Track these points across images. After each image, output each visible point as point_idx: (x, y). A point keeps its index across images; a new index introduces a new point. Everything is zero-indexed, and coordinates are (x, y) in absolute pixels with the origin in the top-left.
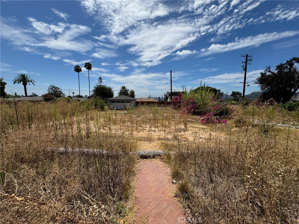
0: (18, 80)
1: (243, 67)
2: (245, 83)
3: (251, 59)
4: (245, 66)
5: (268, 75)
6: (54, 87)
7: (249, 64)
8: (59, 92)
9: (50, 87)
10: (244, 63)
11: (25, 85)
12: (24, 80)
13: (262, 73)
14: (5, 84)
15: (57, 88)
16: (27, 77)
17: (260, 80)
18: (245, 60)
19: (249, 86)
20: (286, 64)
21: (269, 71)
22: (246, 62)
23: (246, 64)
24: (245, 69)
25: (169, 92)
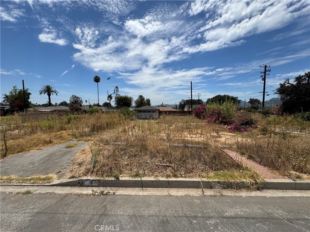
0: (44, 91)
1: (262, 77)
2: (264, 92)
3: (269, 70)
4: (264, 76)
5: (287, 85)
6: (75, 97)
7: (268, 75)
8: (80, 101)
9: (72, 97)
10: (263, 73)
11: (49, 95)
12: (48, 91)
13: (281, 84)
14: (30, 94)
15: (78, 97)
16: (51, 88)
17: (280, 90)
18: (264, 71)
19: (268, 95)
20: (304, 76)
21: (288, 83)
22: (265, 73)
24: (264, 79)
25: (184, 100)
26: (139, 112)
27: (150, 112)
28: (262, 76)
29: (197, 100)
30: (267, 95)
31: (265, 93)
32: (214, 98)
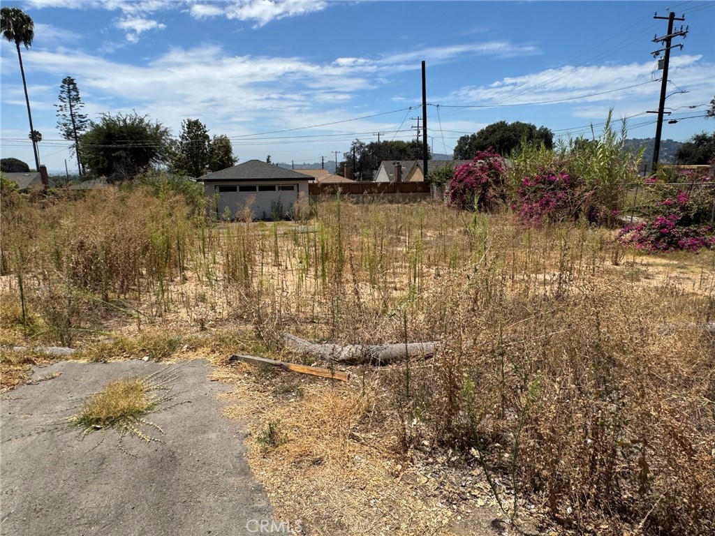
1: (658, 58)
2: (661, 112)
3: (684, 31)
4: (663, 54)
7: (680, 47)
10: (660, 43)
18: (665, 34)
19: (675, 122)
22: (668, 40)
23: (668, 45)
24: (665, 65)
25: (361, 145)
26: (223, 189)
27: (272, 188)
28: (657, 53)
29: (409, 144)
30: (670, 123)
31: (665, 116)
32: (482, 132)
